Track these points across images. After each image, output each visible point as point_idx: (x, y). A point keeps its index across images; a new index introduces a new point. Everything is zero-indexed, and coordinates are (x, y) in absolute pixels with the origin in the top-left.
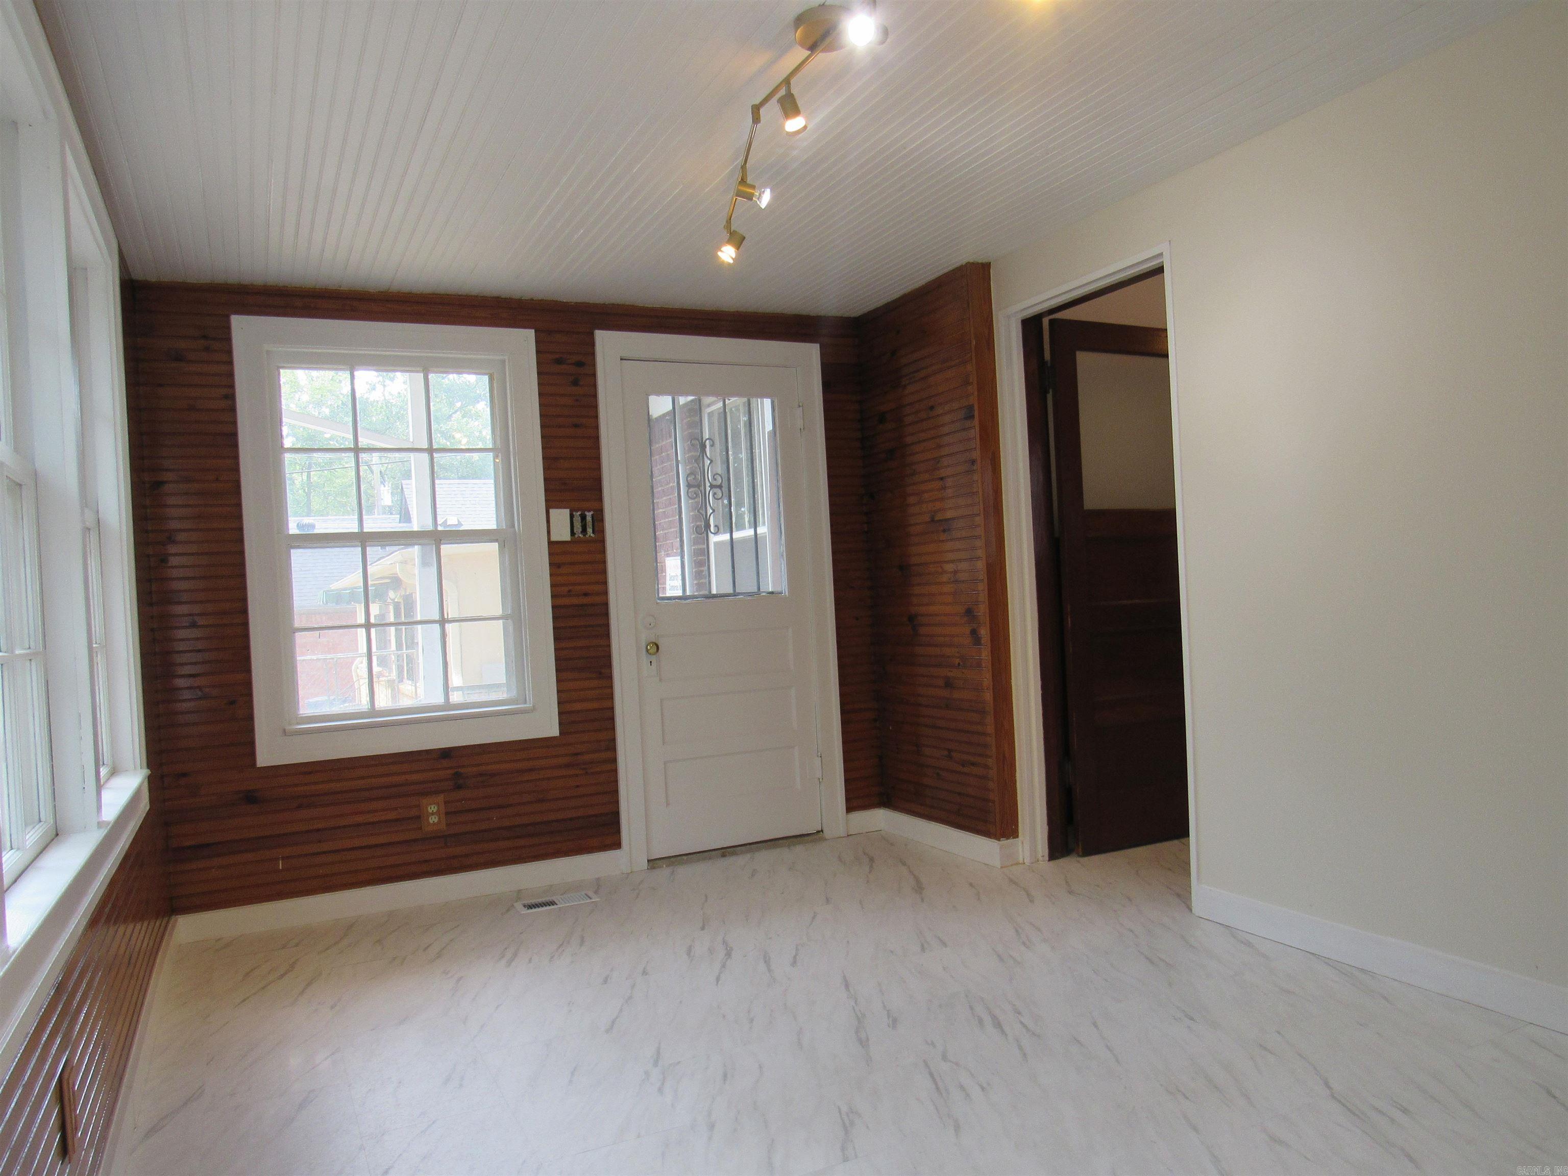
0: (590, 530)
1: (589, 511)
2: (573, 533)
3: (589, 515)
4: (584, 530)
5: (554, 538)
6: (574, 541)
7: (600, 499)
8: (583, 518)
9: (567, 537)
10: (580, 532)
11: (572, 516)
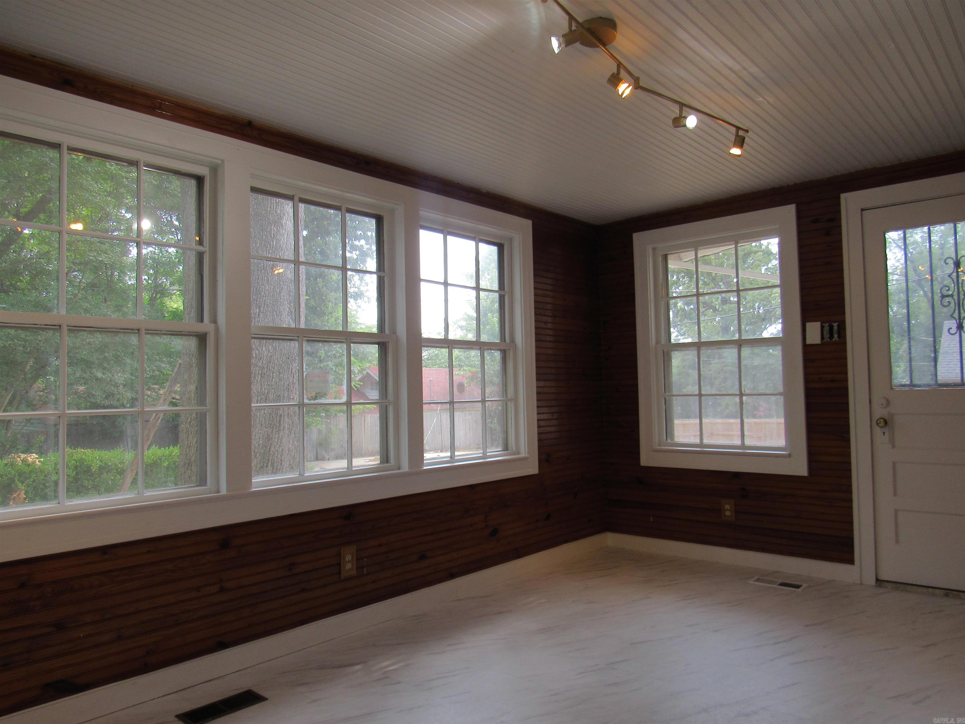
0: (836, 336)
1: (835, 322)
2: (822, 338)
3: (835, 325)
4: (831, 337)
5: (808, 342)
6: (823, 344)
7: (843, 313)
8: (831, 328)
9: (818, 341)
10: (828, 337)
11: (822, 327)
